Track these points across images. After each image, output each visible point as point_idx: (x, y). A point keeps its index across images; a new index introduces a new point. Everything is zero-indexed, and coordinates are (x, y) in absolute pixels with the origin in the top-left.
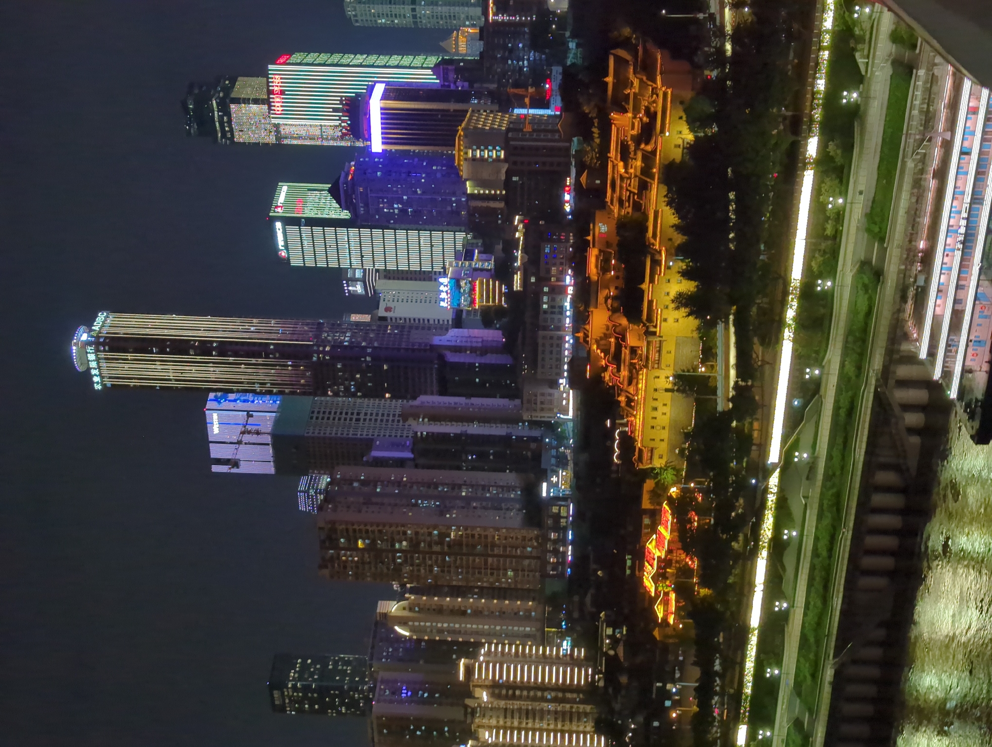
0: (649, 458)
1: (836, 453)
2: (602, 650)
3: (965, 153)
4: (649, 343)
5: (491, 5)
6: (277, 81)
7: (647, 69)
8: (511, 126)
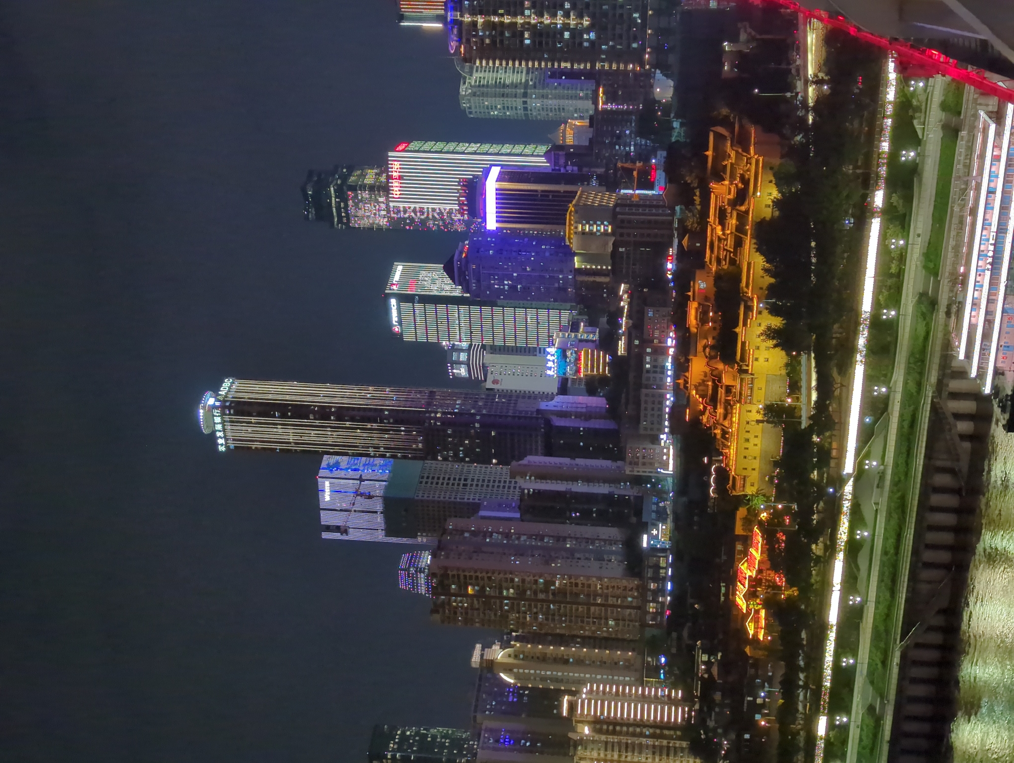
0: (742, 485)
1: (901, 460)
2: (698, 676)
3: (991, 192)
4: (742, 380)
5: (601, 95)
6: (396, 167)
7: (742, 142)
8: (619, 201)
